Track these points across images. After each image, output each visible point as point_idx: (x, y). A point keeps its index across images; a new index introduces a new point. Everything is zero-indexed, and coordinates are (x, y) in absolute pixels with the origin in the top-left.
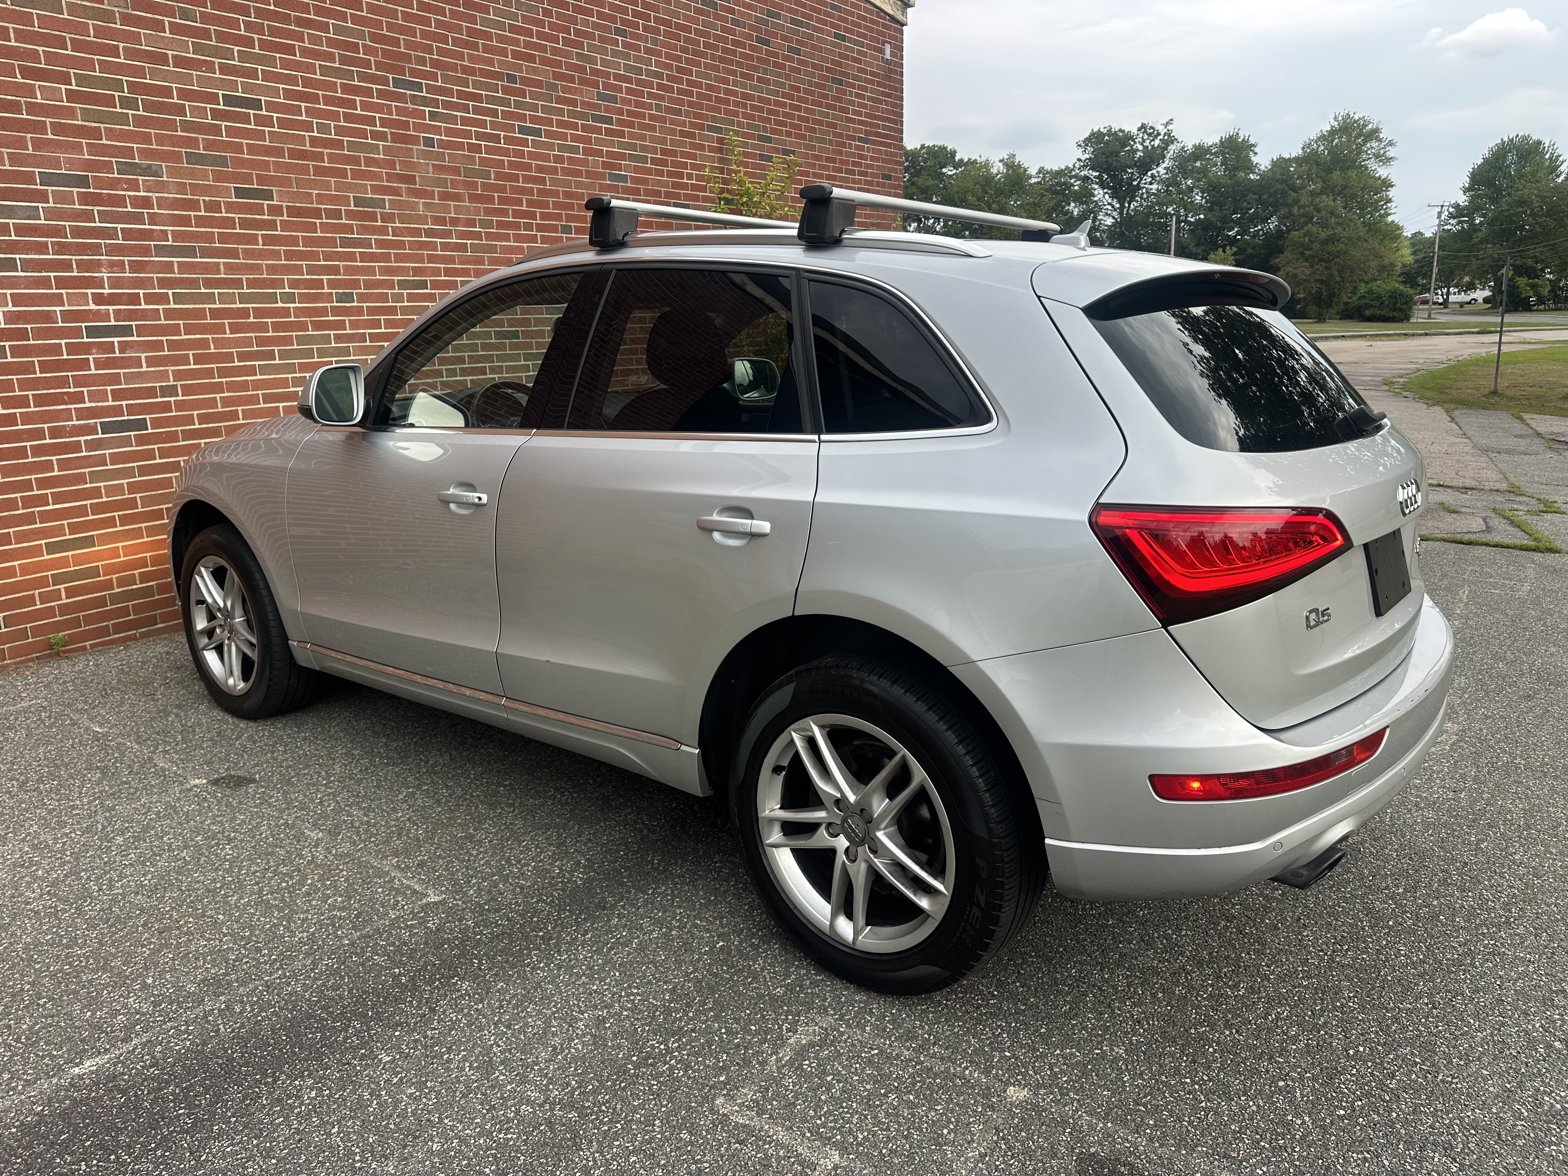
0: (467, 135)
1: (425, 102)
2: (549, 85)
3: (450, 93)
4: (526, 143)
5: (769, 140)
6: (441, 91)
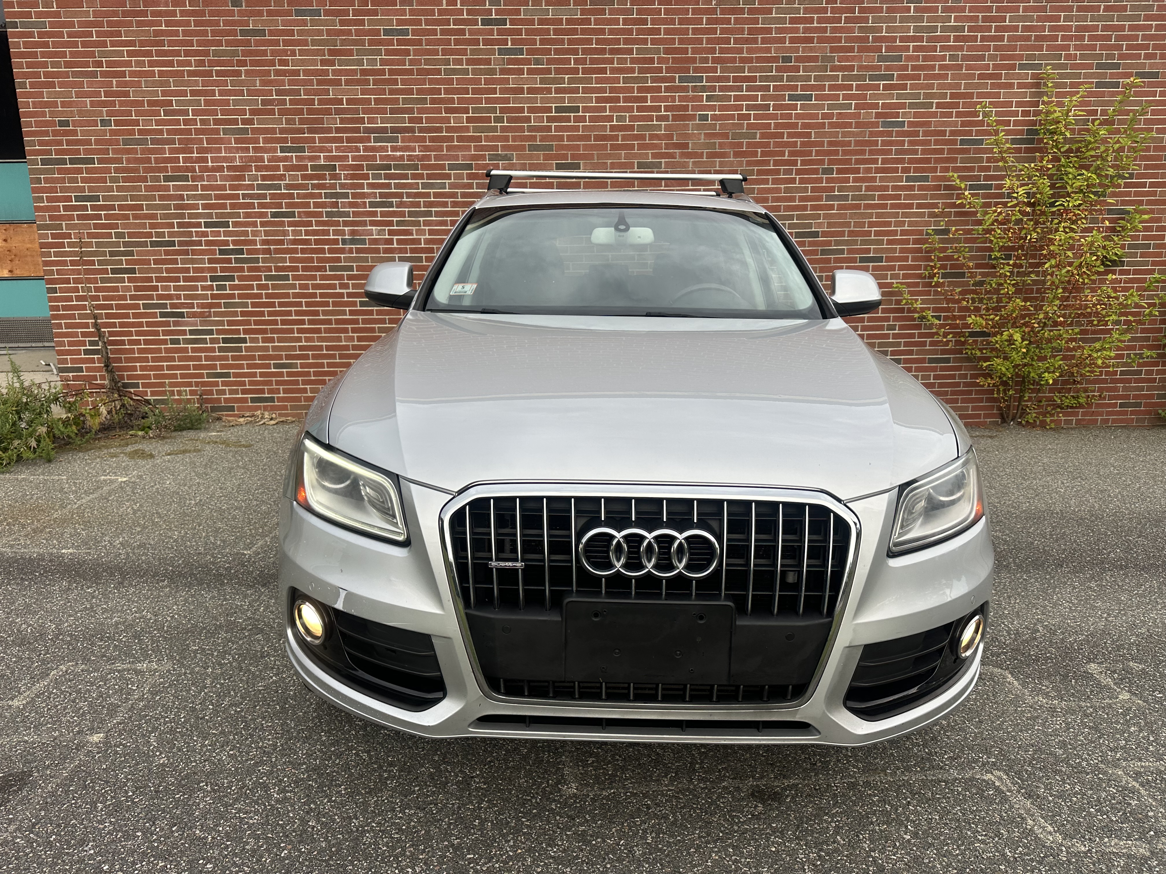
0: (740, 108)
1: (704, 89)
2: (825, 59)
3: (727, 79)
4: (795, 107)
5: (1117, 66)
6: (719, 79)
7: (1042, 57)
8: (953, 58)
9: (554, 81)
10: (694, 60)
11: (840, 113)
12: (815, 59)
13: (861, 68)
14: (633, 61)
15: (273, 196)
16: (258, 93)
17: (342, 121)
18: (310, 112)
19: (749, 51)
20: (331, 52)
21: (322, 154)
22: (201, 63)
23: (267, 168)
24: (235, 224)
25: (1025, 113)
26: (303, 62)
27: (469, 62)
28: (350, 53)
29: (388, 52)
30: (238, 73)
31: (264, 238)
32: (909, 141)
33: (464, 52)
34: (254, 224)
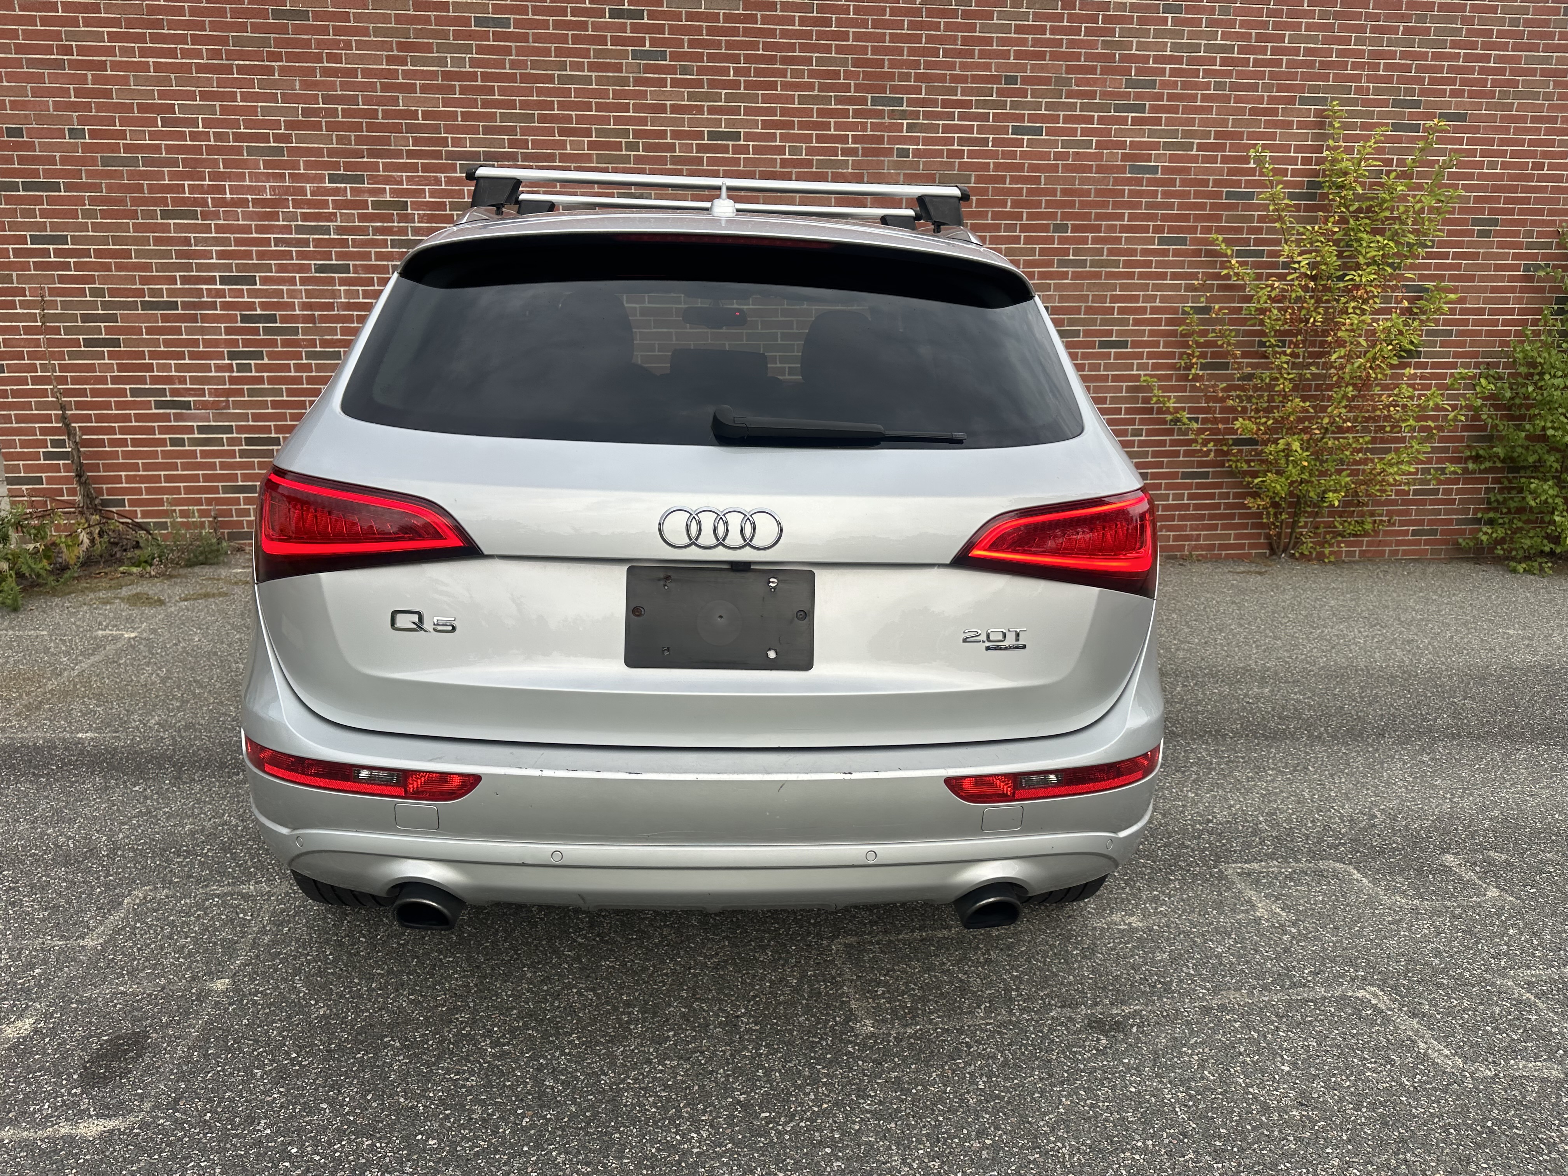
0: (950, 141)
1: (904, 115)
2: (1060, 81)
3: (934, 103)
4: (1020, 143)
5: (1416, 104)
6: (923, 103)
7: (1327, 89)
8: (1219, 86)
9: (707, 97)
10: (891, 77)
11: (1078, 153)
12: (1046, 81)
13: (1104, 95)
14: (812, 74)
15: (318, 243)
16: (298, 98)
17: (416, 142)
18: (371, 127)
19: (963, 66)
20: (401, 46)
21: (388, 187)
22: (216, 54)
23: (310, 204)
24: (265, 281)
25: (1306, 161)
26: (361, 59)
27: (592, 67)
28: (428, 48)
29: (481, 50)
30: (270, 71)
31: (305, 300)
32: (1163, 192)
33: (585, 54)
34: (292, 282)
